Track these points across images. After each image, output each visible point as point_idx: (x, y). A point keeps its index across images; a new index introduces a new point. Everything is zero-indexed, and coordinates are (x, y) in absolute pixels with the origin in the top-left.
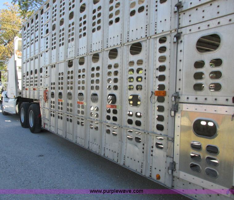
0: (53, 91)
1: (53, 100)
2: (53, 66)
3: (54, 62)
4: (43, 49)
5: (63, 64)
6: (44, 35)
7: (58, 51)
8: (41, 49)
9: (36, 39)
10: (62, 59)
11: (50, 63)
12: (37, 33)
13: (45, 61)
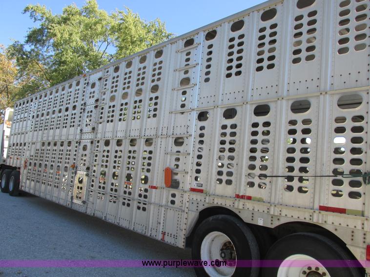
0: (31, 161)
1: (30, 168)
2: (33, 143)
3: (34, 140)
4: (29, 129)
5: (39, 143)
6: (31, 118)
7: (38, 133)
8: (27, 128)
9: (24, 119)
10: (39, 140)
11: (32, 140)
12: (26, 115)
13: (28, 138)
